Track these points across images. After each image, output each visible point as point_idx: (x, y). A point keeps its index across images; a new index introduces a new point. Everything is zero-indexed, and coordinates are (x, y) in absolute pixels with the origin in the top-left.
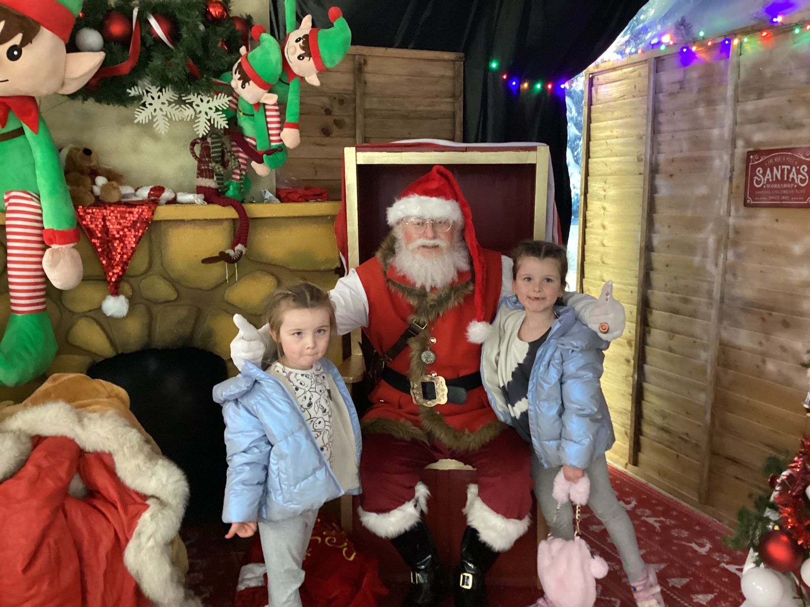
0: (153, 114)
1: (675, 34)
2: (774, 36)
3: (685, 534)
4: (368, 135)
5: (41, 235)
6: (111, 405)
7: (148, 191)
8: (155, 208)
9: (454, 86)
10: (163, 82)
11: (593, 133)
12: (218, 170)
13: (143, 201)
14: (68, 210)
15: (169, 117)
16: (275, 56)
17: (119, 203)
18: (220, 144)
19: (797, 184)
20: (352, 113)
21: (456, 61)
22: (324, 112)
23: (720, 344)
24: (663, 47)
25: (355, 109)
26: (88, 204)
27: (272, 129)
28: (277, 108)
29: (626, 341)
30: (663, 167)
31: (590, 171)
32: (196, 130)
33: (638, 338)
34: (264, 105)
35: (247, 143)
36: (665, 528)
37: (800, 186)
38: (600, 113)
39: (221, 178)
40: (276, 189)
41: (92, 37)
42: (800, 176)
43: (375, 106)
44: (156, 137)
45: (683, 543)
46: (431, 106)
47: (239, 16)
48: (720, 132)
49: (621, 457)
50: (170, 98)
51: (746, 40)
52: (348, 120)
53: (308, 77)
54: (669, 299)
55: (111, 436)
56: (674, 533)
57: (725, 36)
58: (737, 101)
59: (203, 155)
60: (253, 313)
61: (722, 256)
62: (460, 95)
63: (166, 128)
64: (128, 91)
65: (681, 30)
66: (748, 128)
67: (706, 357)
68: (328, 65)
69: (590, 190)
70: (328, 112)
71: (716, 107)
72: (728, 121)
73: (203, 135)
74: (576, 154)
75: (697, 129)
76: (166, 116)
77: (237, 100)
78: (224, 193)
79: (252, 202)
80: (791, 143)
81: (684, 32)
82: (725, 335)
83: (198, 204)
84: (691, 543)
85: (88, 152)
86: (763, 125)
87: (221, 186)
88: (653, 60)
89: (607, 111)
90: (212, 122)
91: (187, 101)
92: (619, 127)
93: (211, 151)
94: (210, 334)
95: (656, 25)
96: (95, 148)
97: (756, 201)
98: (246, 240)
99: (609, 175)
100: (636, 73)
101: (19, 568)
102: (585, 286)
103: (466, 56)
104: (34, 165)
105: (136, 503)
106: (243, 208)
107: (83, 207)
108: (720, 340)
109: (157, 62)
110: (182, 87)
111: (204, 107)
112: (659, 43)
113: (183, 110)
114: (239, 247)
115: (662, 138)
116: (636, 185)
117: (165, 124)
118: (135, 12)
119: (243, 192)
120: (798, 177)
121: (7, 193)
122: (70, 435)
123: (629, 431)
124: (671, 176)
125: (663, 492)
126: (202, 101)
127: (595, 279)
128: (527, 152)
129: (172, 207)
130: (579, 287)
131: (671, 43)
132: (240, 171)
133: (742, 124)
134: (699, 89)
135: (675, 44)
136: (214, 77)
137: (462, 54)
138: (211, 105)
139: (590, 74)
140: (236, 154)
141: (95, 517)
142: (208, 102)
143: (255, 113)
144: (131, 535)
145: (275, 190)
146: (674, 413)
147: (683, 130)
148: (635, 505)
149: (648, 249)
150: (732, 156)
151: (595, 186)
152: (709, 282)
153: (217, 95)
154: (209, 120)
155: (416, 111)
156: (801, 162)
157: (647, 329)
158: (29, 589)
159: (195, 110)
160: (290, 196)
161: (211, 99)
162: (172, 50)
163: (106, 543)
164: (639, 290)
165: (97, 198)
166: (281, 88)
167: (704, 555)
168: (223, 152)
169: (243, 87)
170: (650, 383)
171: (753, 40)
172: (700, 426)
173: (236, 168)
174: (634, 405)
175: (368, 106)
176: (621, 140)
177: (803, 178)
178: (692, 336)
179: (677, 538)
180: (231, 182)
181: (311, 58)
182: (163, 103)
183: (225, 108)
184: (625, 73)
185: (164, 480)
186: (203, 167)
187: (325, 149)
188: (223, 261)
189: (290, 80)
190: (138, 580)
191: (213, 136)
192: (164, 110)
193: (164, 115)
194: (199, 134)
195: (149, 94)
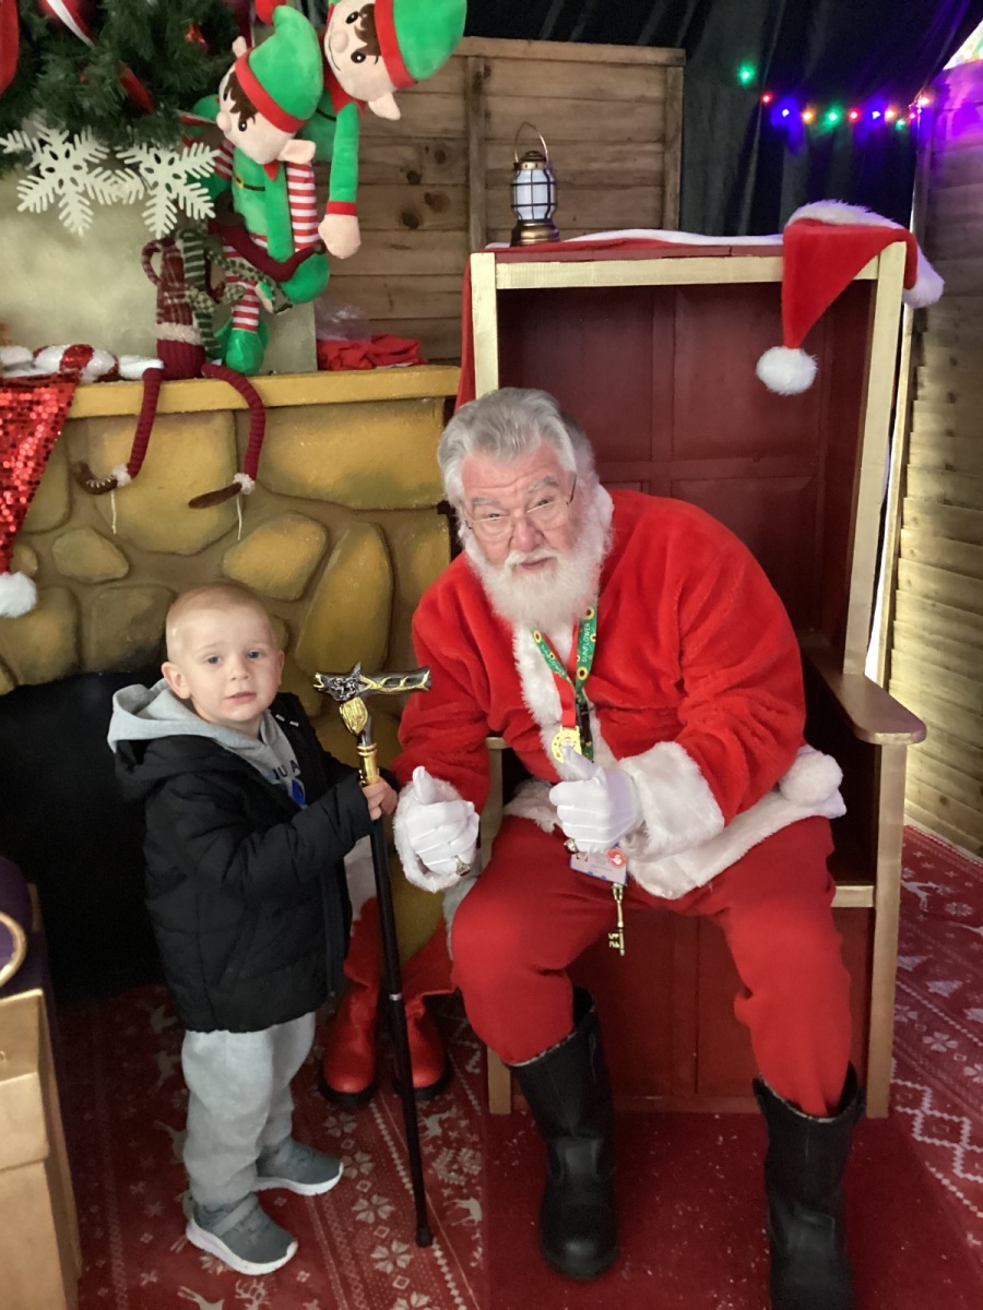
0: (59, 192)
4: (493, 225)
7: (60, 357)
8: (74, 392)
9: (664, 119)
10: (72, 120)
12: (201, 307)
13: (48, 377)
15: (92, 196)
16: (307, 58)
18: (200, 253)
21: (668, 66)
22: (406, 181)
27: (300, 219)
28: (311, 173)
32: (148, 222)
34: (287, 164)
40: (320, 343)
44: (69, 241)
46: (617, 160)
50: (91, 155)
52: (453, 195)
53: (374, 100)
59: (170, 275)
60: (280, 596)
62: (675, 139)
63: (86, 221)
68: (417, 72)
70: (414, 178)
73: (163, 232)
76: (85, 194)
77: (231, 156)
79: (270, 373)
87: (209, 339)
90: (182, 207)
91: (127, 162)
93: (186, 266)
103: (689, 56)
106: (251, 387)
109: (56, 74)
110: (115, 130)
111: (163, 173)
113: (120, 181)
117: (83, 212)
126: (158, 160)
129: (108, 389)
132: (250, 308)
136: (181, 108)
137: (681, 52)
138: (180, 167)
142: (171, 162)
143: (268, 182)
145: (314, 345)
153: (190, 146)
154: (175, 202)
159: (143, 180)
160: (345, 357)
161: (176, 156)
162: (89, 49)
166: (315, 128)
169: (242, 129)
175: (492, 164)
181: (381, 58)
182: (77, 168)
183: (207, 175)
186: (169, 301)
187: (411, 256)
189: (337, 109)
191: (186, 235)
192: (78, 180)
193: (77, 193)
194: (155, 232)
195: (47, 148)
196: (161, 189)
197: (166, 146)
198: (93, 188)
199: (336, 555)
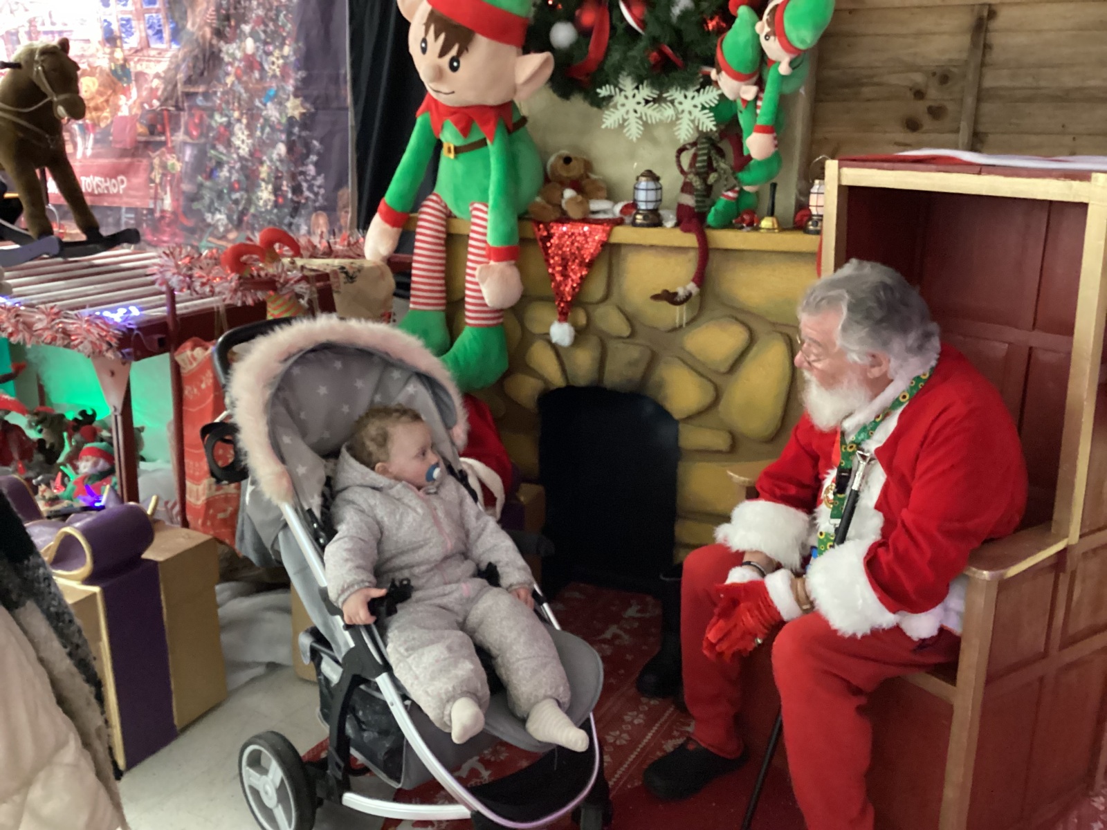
0: (626, 117)
4: (981, 128)
7: (622, 208)
8: (612, 229)
15: (644, 118)
20: (958, 96)
22: (913, 96)
25: (963, 89)
32: (676, 133)
39: (701, 194)
41: (564, 32)
50: (648, 96)
52: (951, 107)
53: (780, 61)
60: (714, 368)
63: (638, 132)
64: (598, 90)
68: (799, 45)
70: (919, 94)
76: (641, 118)
85: (567, 160)
87: (701, 204)
90: (697, 124)
93: (698, 159)
106: (704, 236)
110: (661, 80)
111: (687, 105)
113: (663, 110)
114: (690, 286)
117: (638, 128)
128: (1077, 182)
138: (698, 101)
142: (693, 98)
143: (743, 110)
154: (693, 122)
159: (676, 109)
161: (696, 94)
175: (988, 82)
180: (720, 199)
181: (776, 39)
183: (713, 105)
188: (666, 302)
189: (770, 66)
193: (637, 118)
195: (623, 93)
196: (686, 115)
197: (691, 89)
198: (646, 115)
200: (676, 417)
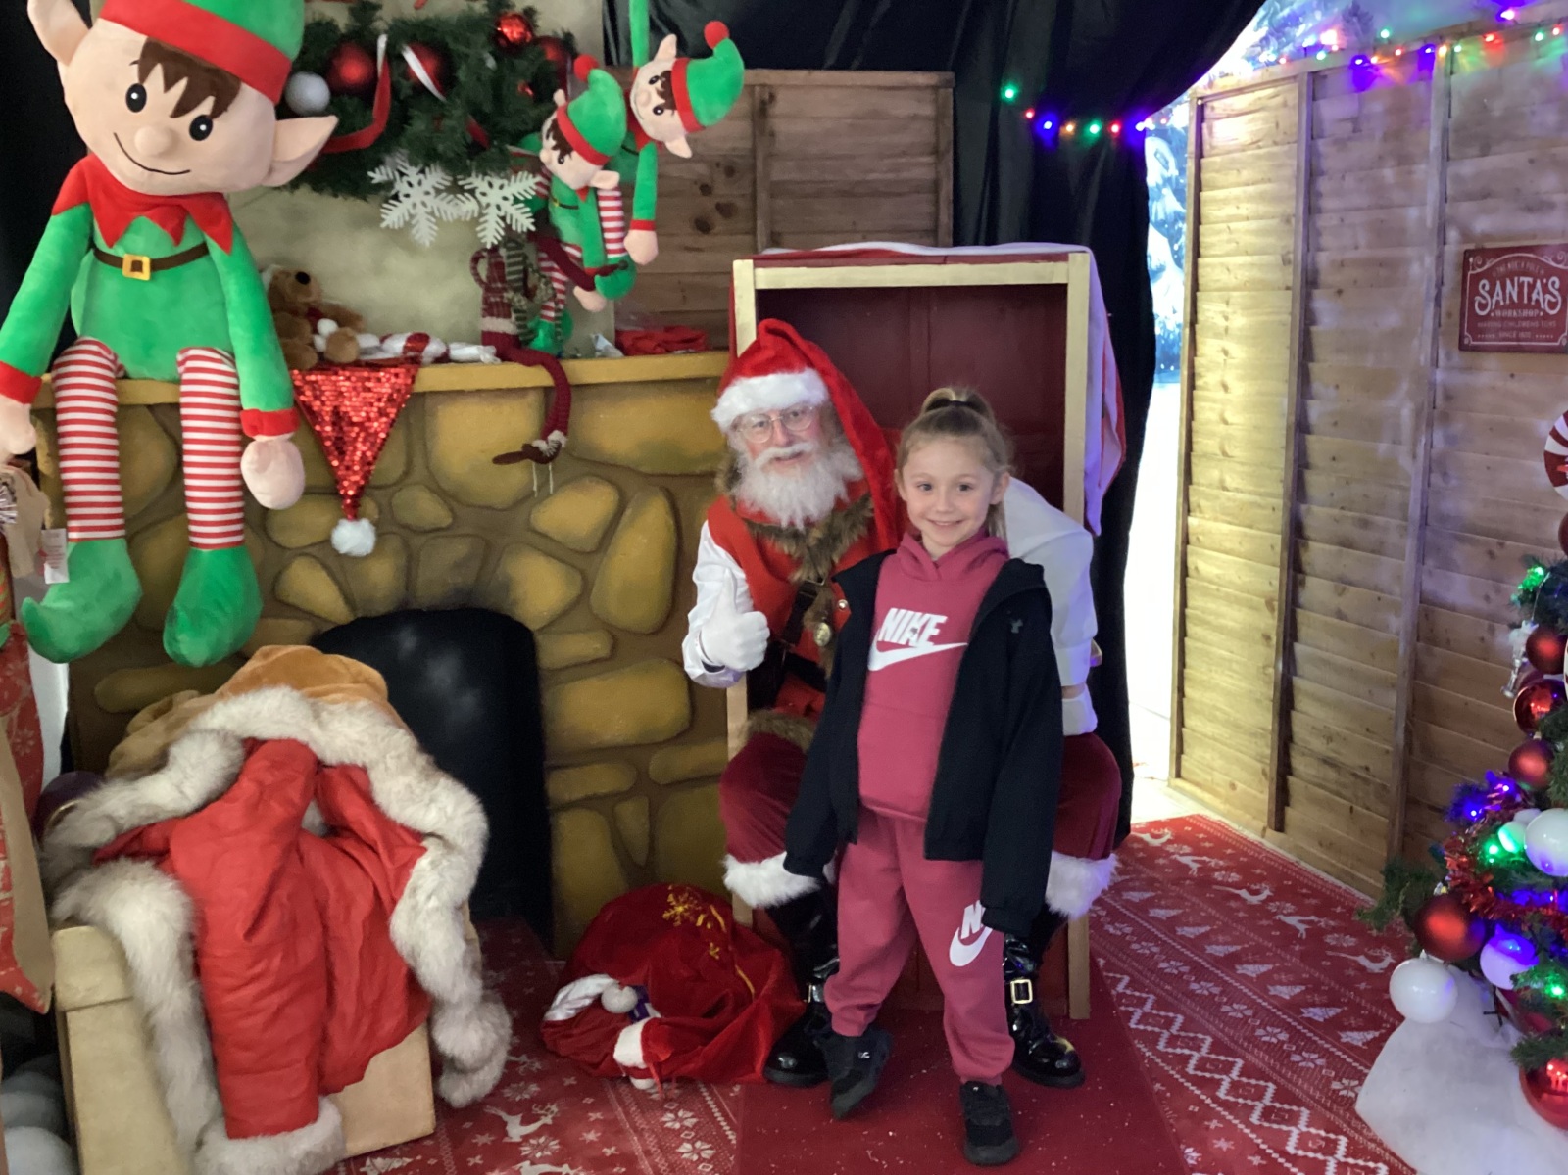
0: (412, 212)
1: (1343, 30)
2: (1506, 42)
3: (1350, 941)
4: (778, 229)
5: (237, 420)
6: (361, 694)
7: (403, 343)
8: (417, 371)
9: (937, 133)
10: (426, 157)
11: (1205, 210)
12: (518, 304)
13: (394, 360)
14: (281, 378)
15: (437, 214)
16: (615, 109)
17: (357, 365)
18: (520, 259)
19: (1544, 311)
20: (748, 191)
21: (939, 87)
22: (699, 192)
23: (1421, 602)
24: (1321, 55)
25: (754, 182)
26: (308, 367)
27: (610, 230)
28: (618, 194)
29: (1263, 601)
30: (1326, 277)
31: (1201, 281)
32: (480, 235)
33: (1284, 598)
34: (596, 190)
35: (566, 255)
36: (1316, 934)
37: (1548, 314)
38: (1217, 172)
39: (522, 319)
40: (618, 333)
41: (313, 90)
42: (1548, 296)
43: (795, 176)
44: (413, 250)
45: (1343, 955)
46: (893, 172)
47: (550, 34)
48: (1419, 215)
49: (1255, 817)
50: (438, 183)
51: (1458, 48)
52: (742, 204)
53: (672, 140)
54: (1336, 521)
55: (366, 739)
56: (1330, 939)
57: (1425, 40)
58: (1446, 158)
59: (493, 278)
60: (578, 548)
61: (1423, 441)
62: (948, 152)
63: (431, 235)
64: (371, 174)
65: (1354, 24)
66: (1465, 208)
67: (1398, 624)
68: (704, 121)
69: (1200, 317)
70: (706, 190)
71: (1415, 168)
72: (1432, 196)
73: (493, 244)
74: (1176, 247)
75: (1381, 207)
76: (432, 214)
77: (550, 181)
78: (528, 342)
79: (575, 358)
80: (1534, 237)
81: (1359, 27)
82: (1429, 585)
83: (486, 362)
84: (1357, 954)
85: (303, 278)
86: (1490, 202)
87: (522, 331)
88: (1306, 78)
89: (1232, 170)
90: (508, 222)
91: (466, 187)
92: (1250, 199)
93: (507, 270)
94: (506, 586)
95: (1313, 10)
96: (313, 269)
97: (1480, 340)
98: (567, 423)
99: (1235, 289)
100: (1279, 100)
101: (240, 931)
102: (1193, 499)
103: (956, 77)
104: (224, 304)
105: (405, 844)
106: (561, 369)
107: (300, 370)
108: (1421, 593)
109: (419, 125)
110: (459, 165)
111: (494, 196)
112: (1318, 47)
113: (460, 202)
114: (556, 435)
115: (1324, 221)
116: (1281, 308)
117: (431, 228)
118: (382, 43)
119: (561, 341)
120: (1546, 297)
121: (183, 351)
122: (302, 738)
123: (1268, 769)
124: (1340, 292)
125: (1324, 876)
127: (1210, 485)
128: (1052, 264)
129: (442, 370)
130: (1181, 500)
131: (1335, 48)
132: (556, 303)
133: (1456, 199)
134: (1385, 134)
135: (1341, 49)
136: (512, 144)
137: (949, 75)
138: (508, 191)
139: (1199, 98)
140: (547, 274)
141: (344, 863)
142: (501, 187)
143: (581, 203)
144: (401, 893)
145: (613, 335)
146: (1347, 732)
147: (1358, 209)
148: (1269, 896)
149: (1301, 427)
150: (1440, 258)
151: (1209, 310)
152: (1401, 488)
153: (516, 173)
154: (503, 219)
155: (868, 182)
156: (1551, 272)
157: (1300, 576)
158: (255, 963)
159: (479, 202)
160: (640, 344)
161: (505, 182)
162: (442, 105)
163: (363, 906)
164: (1284, 504)
165: (321, 355)
166: (624, 161)
167: (1377, 974)
168: (525, 272)
169: (560, 162)
170: (1301, 676)
171: (1471, 48)
172: (1387, 752)
173: (550, 299)
174: (1277, 719)
175: (777, 175)
176: (1253, 225)
177: (1554, 300)
178: (1376, 588)
179: (1333, 948)
180: (539, 323)
181: (676, 112)
182: (428, 193)
183: (530, 197)
184: (1260, 99)
185: (449, 809)
186: (492, 299)
187: (703, 256)
188: (527, 462)
189: (640, 147)
190: (411, 962)
192: (429, 204)
193: (428, 213)
194: (486, 243)
195: (405, 179)
196: (493, 211)
197: (498, 175)
198: (439, 210)
199: (629, 512)
200: (533, 626)
